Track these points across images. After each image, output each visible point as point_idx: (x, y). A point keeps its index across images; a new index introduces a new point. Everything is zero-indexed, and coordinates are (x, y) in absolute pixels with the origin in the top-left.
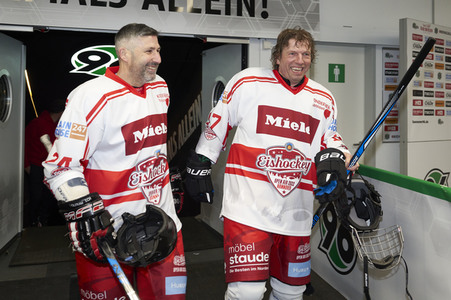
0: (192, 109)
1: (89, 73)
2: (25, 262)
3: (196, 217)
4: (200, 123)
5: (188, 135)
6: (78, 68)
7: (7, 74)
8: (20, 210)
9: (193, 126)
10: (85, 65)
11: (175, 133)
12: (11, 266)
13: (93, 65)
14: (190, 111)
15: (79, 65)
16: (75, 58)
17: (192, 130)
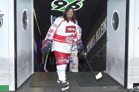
0: (102, 25)
1: (59, 10)
2: (35, 86)
3: (104, 72)
4: (106, 31)
5: (101, 36)
6: (54, 8)
7: (27, 11)
8: (33, 65)
9: (102, 32)
10: (57, 6)
11: (94, 35)
12: (30, 87)
13: (60, 6)
14: (101, 26)
15: (54, 7)
16: (53, 4)
17: (102, 34)
